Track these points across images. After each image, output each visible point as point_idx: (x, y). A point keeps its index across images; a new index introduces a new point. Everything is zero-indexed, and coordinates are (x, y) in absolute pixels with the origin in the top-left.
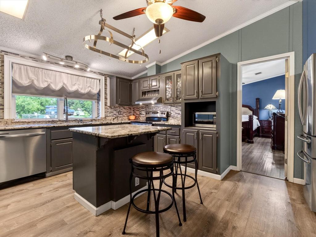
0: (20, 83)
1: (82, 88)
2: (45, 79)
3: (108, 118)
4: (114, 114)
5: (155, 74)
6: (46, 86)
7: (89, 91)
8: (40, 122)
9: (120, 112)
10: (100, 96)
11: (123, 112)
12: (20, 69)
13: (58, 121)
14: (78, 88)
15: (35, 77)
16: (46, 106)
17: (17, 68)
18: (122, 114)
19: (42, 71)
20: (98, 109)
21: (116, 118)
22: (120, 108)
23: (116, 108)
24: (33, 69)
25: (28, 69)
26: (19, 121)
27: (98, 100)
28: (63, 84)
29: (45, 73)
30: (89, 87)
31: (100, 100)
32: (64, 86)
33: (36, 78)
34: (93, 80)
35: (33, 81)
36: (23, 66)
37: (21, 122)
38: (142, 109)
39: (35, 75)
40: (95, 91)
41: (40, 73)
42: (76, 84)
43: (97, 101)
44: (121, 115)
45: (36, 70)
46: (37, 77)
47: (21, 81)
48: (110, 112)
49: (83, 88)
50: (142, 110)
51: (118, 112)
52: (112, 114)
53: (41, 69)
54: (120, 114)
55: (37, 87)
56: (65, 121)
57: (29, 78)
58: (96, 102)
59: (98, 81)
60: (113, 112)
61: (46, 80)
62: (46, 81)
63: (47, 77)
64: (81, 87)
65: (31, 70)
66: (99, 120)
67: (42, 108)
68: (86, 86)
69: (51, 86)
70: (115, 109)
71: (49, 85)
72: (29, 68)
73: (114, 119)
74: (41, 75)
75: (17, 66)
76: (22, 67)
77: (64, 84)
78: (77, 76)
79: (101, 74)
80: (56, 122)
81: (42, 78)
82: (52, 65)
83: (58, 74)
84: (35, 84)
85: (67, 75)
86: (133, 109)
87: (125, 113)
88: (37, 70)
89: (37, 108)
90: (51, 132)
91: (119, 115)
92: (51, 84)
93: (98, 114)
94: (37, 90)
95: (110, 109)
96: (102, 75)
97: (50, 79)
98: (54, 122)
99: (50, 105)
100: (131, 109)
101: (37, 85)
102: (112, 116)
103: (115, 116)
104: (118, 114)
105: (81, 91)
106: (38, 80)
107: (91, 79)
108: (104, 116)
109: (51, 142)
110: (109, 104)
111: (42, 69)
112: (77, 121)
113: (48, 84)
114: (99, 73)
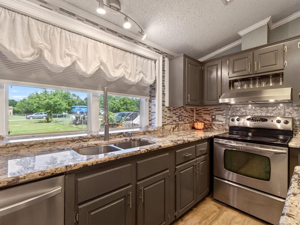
0: (11, 52)
1: (131, 73)
2: (67, 50)
3: (166, 127)
4: (174, 121)
5: (266, 43)
6: (68, 64)
7: (140, 79)
8: (54, 142)
9: (180, 117)
10: (155, 89)
11: (184, 117)
12: (14, 21)
13: (90, 137)
14: (124, 73)
15: (45, 44)
16: (72, 106)
17: (5, 17)
18: (183, 120)
19: (61, 32)
20: (150, 111)
21: (176, 126)
22: (180, 110)
23: (175, 110)
24: (42, 28)
25: (30, 23)
26: (7, 145)
27: (152, 96)
28: (99, 64)
29: (66, 38)
30: (140, 72)
31: (155, 96)
32: (102, 68)
33: (49, 47)
34: (146, 60)
35: (40, 52)
36: (20, 15)
37: (12, 147)
38: (217, 112)
39: (45, 39)
40: (149, 81)
41: (58, 36)
42: (120, 65)
43: (149, 98)
44: (182, 122)
45: (49, 29)
46: (51, 43)
47: (12, 49)
48: (168, 117)
49: (133, 73)
50: (216, 114)
51: (179, 117)
52: (171, 120)
53: (59, 30)
54: (180, 119)
55: (50, 65)
56: (102, 137)
57: (33, 45)
58: (146, 100)
59: (153, 62)
60: (172, 117)
61: (68, 52)
62: (68, 55)
63: (70, 47)
64: (129, 72)
65: (38, 30)
66: (155, 132)
67: (70, 108)
68: (137, 70)
69: (78, 66)
70: (175, 112)
71: (74, 63)
72: (33, 23)
73: (174, 129)
74: (59, 41)
75: (5, 13)
76: (18, 17)
77: (102, 63)
78: (123, 51)
79: (157, 51)
80: (87, 140)
81: (61, 48)
82: (80, 23)
83: (91, 43)
84: (46, 58)
85: (107, 47)
86: (196, 110)
87: (187, 118)
88: (52, 31)
89: (65, 108)
90: (76, 182)
91: (180, 121)
92: (78, 62)
93: (150, 120)
94: (50, 73)
95: (168, 112)
96: (159, 53)
97: (77, 51)
98: (84, 141)
99: (76, 105)
100: (192, 111)
101: (49, 61)
102: (171, 123)
103: (174, 123)
104: (178, 121)
105: (129, 79)
106: (52, 51)
107: (143, 59)
108: (161, 125)
109: (77, 211)
110: (167, 104)
111: (61, 28)
112: (122, 136)
113: (72, 60)
114: (154, 48)
